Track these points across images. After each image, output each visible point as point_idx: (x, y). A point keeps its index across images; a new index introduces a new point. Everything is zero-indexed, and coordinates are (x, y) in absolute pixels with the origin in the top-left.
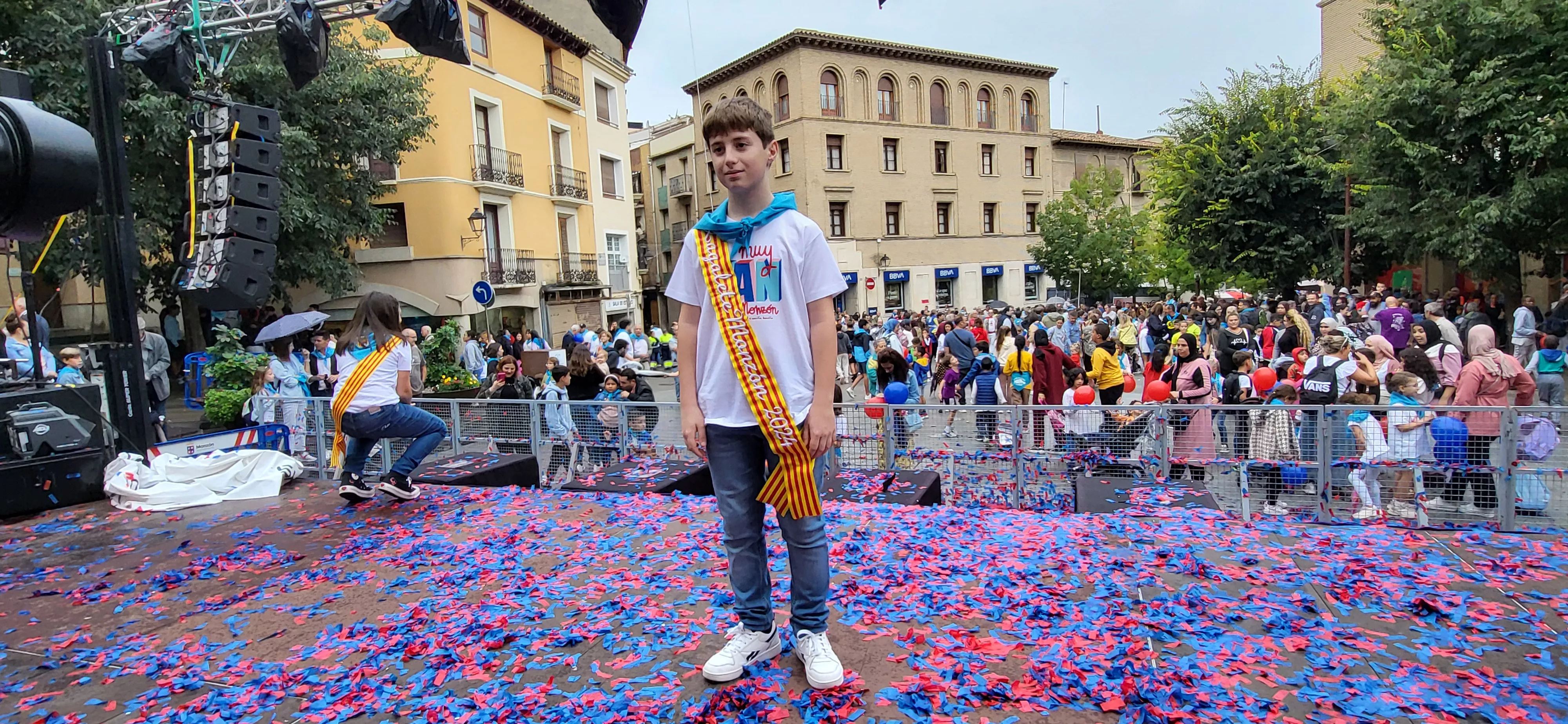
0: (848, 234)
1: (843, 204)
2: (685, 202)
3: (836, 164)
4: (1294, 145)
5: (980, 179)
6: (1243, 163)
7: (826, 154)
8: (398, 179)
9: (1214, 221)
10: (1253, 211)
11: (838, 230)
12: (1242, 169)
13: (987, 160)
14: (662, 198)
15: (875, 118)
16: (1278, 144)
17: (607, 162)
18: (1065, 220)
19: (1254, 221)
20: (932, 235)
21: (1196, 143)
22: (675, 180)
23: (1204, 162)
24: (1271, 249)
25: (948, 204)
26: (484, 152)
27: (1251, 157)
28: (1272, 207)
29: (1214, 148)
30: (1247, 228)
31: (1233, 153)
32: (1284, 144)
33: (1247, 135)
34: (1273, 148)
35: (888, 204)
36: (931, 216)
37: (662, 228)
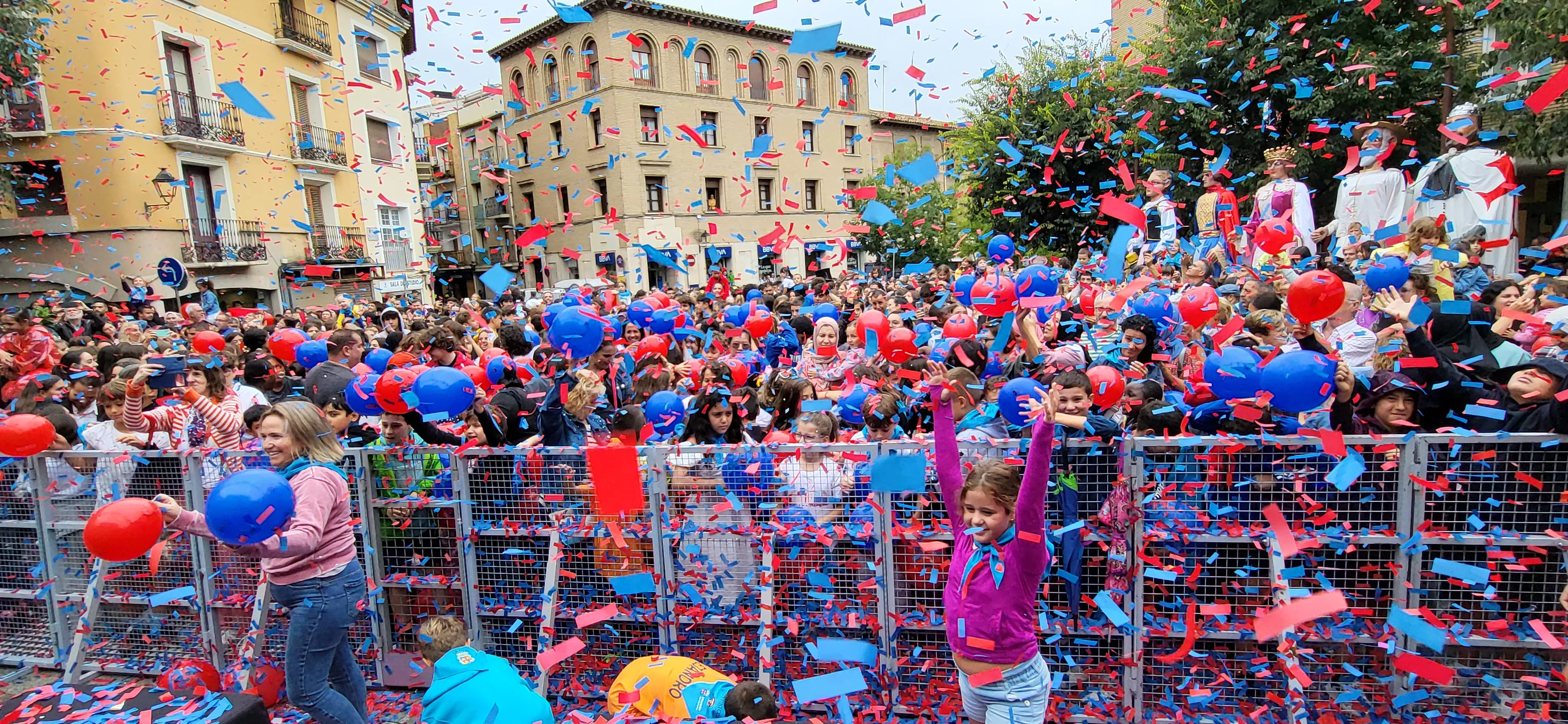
0: (667, 210)
1: (660, 179)
5: (801, 156)
6: (1040, 132)
7: (640, 125)
8: (49, 130)
9: (1013, 193)
11: (655, 206)
12: (1039, 140)
13: (808, 138)
14: (473, 171)
15: (693, 90)
16: (1072, 112)
17: (377, 125)
19: (1051, 193)
20: (754, 211)
21: (996, 114)
22: (487, 151)
23: (1002, 132)
24: (1066, 221)
25: (769, 181)
26: (186, 103)
27: (1046, 125)
28: (1067, 178)
29: (1012, 120)
30: (1045, 200)
31: (1029, 122)
32: (1078, 112)
33: (1043, 106)
34: (1068, 117)
35: (708, 179)
36: (753, 193)
37: (475, 204)
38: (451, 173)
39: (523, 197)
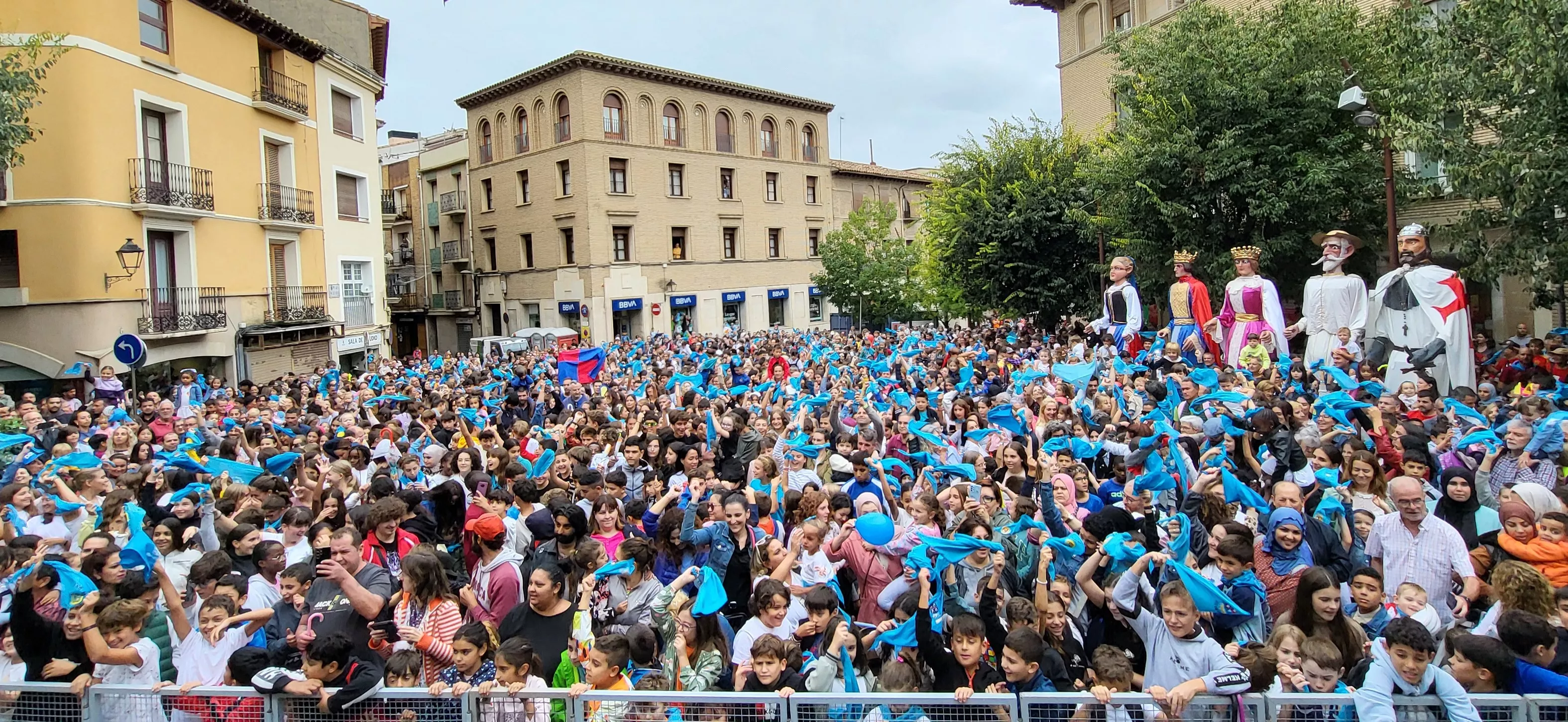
0: (632, 260)
1: (627, 228)
2: (458, 220)
3: (620, 188)
4: (1053, 195)
5: (764, 205)
6: (1009, 208)
7: (609, 177)
8: (10, 199)
9: (985, 262)
10: (1019, 254)
11: (621, 255)
12: (1008, 214)
13: (771, 187)
14: (432, 214)
15: (661, 143)
16: (1038, 191)
17: (346, 180)
18: (846, 250)
19: (1021, 264)
20: (719, 260)
21: (968, 187)
22: (447, 196)
23: (974, 205)
24: (1037, 290)
25: (734, 230)
26: (157, 169)
27: (1015, 202)
28: (1036, 251)
29: (983, 194)
30: (1015, 270)
31: (999, 198)
32: (1044, 192)
33: (1012, 183)
34: (1034, 195)
35: (674, 229)
36: (718, 241)
37: (432, 246)
38: (408, 215)
39: (484, 243)
